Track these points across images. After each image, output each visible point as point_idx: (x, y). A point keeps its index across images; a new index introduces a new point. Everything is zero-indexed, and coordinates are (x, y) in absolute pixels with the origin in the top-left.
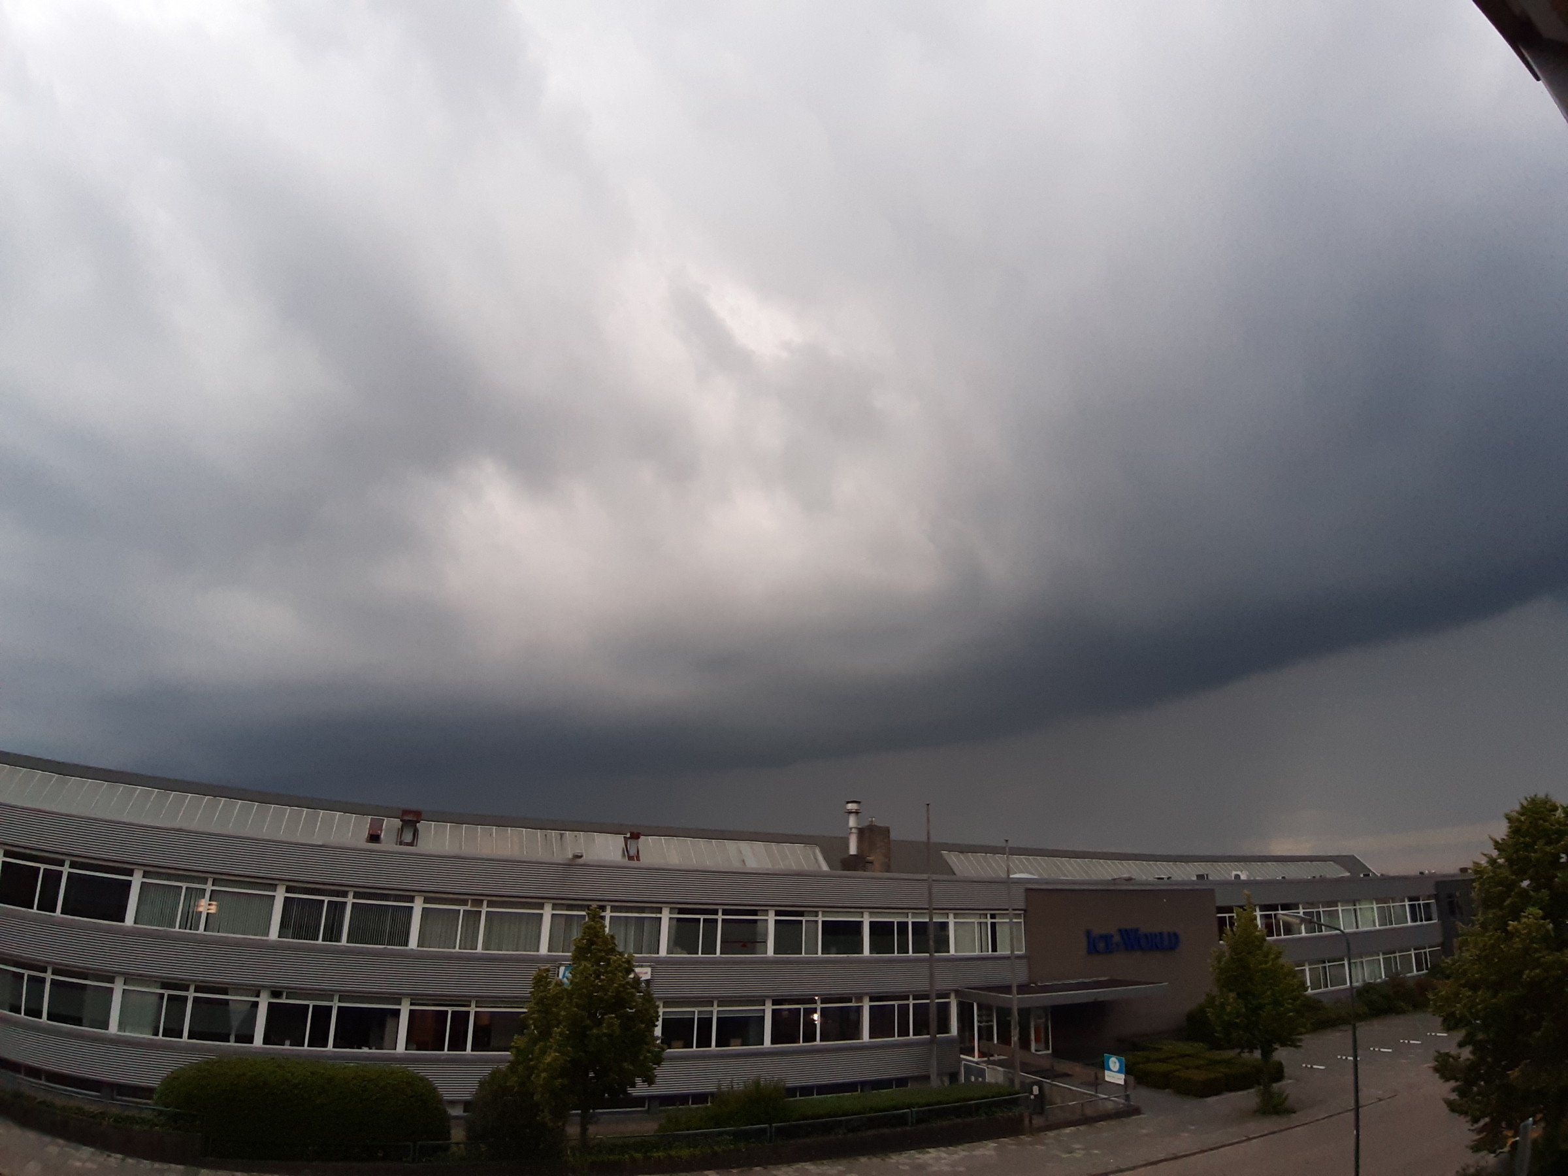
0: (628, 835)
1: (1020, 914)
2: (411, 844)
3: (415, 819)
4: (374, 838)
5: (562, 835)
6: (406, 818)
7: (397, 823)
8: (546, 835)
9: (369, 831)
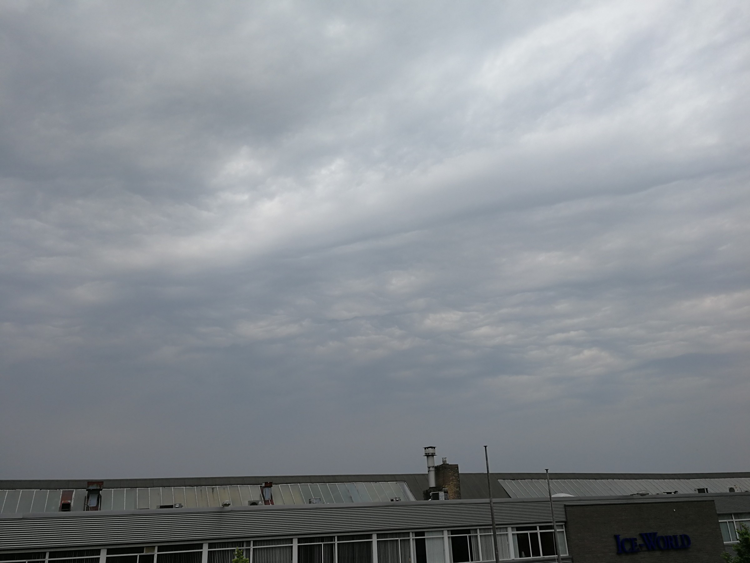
0: (263, 485)
1: (562, 525)
2: (96, 508)
3: (99, 488)
4: (66, 507)
5: (213, 489)
6: (91, 488)
7: (85, 492)
8: (201, 490)
9: (61, 501)
